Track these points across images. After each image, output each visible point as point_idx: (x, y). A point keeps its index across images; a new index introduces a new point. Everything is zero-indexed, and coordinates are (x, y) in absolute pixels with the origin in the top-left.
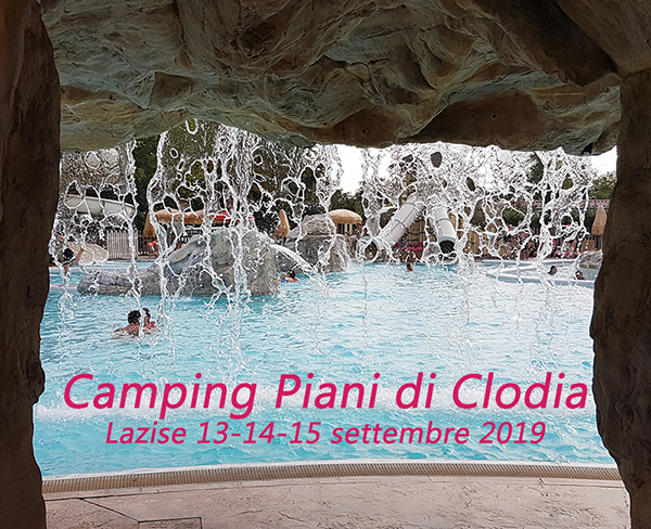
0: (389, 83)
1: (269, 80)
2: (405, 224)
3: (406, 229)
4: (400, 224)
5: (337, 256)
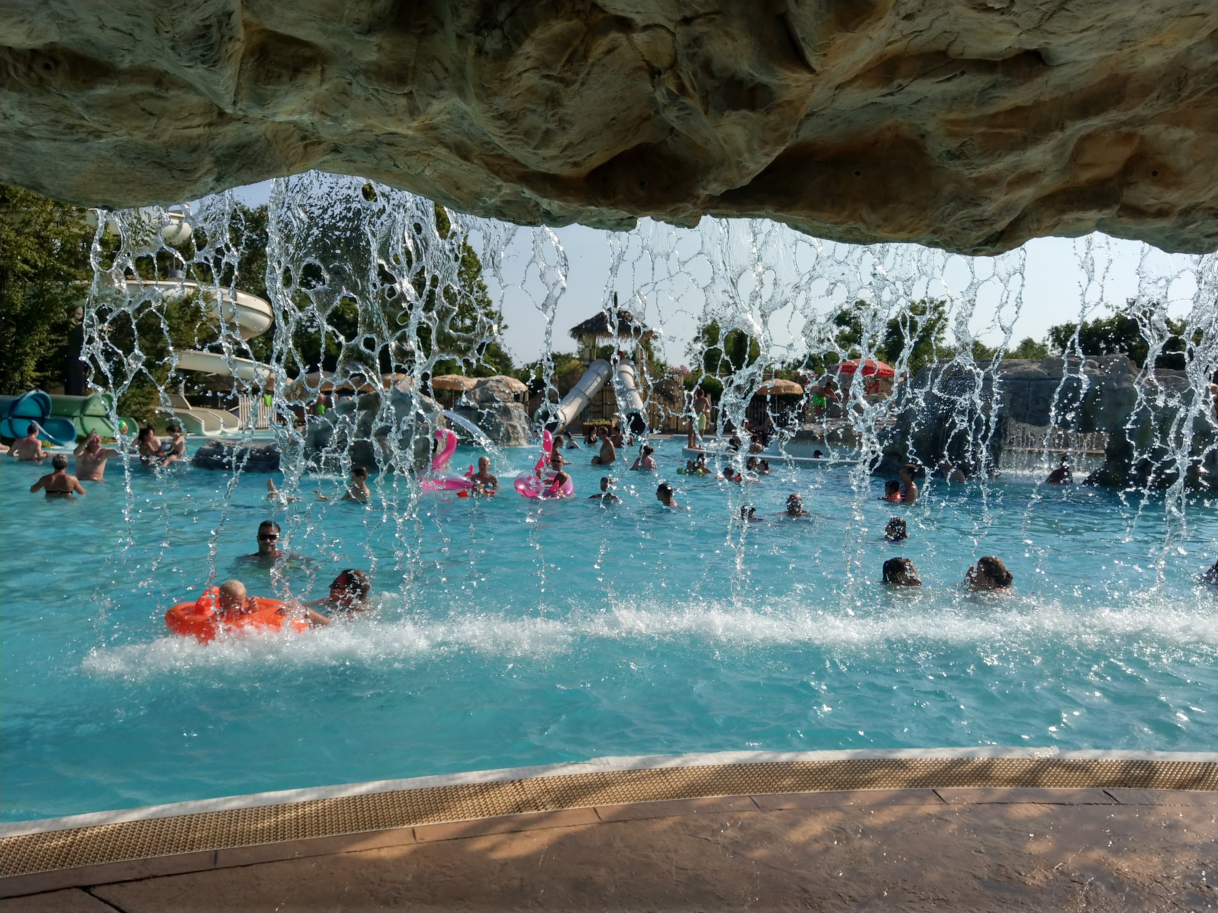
0: (716, 66)
1: (480, 51)
2: (587, 393)
3: (589, 399)
4: (581, 393)
5: (514, 427)
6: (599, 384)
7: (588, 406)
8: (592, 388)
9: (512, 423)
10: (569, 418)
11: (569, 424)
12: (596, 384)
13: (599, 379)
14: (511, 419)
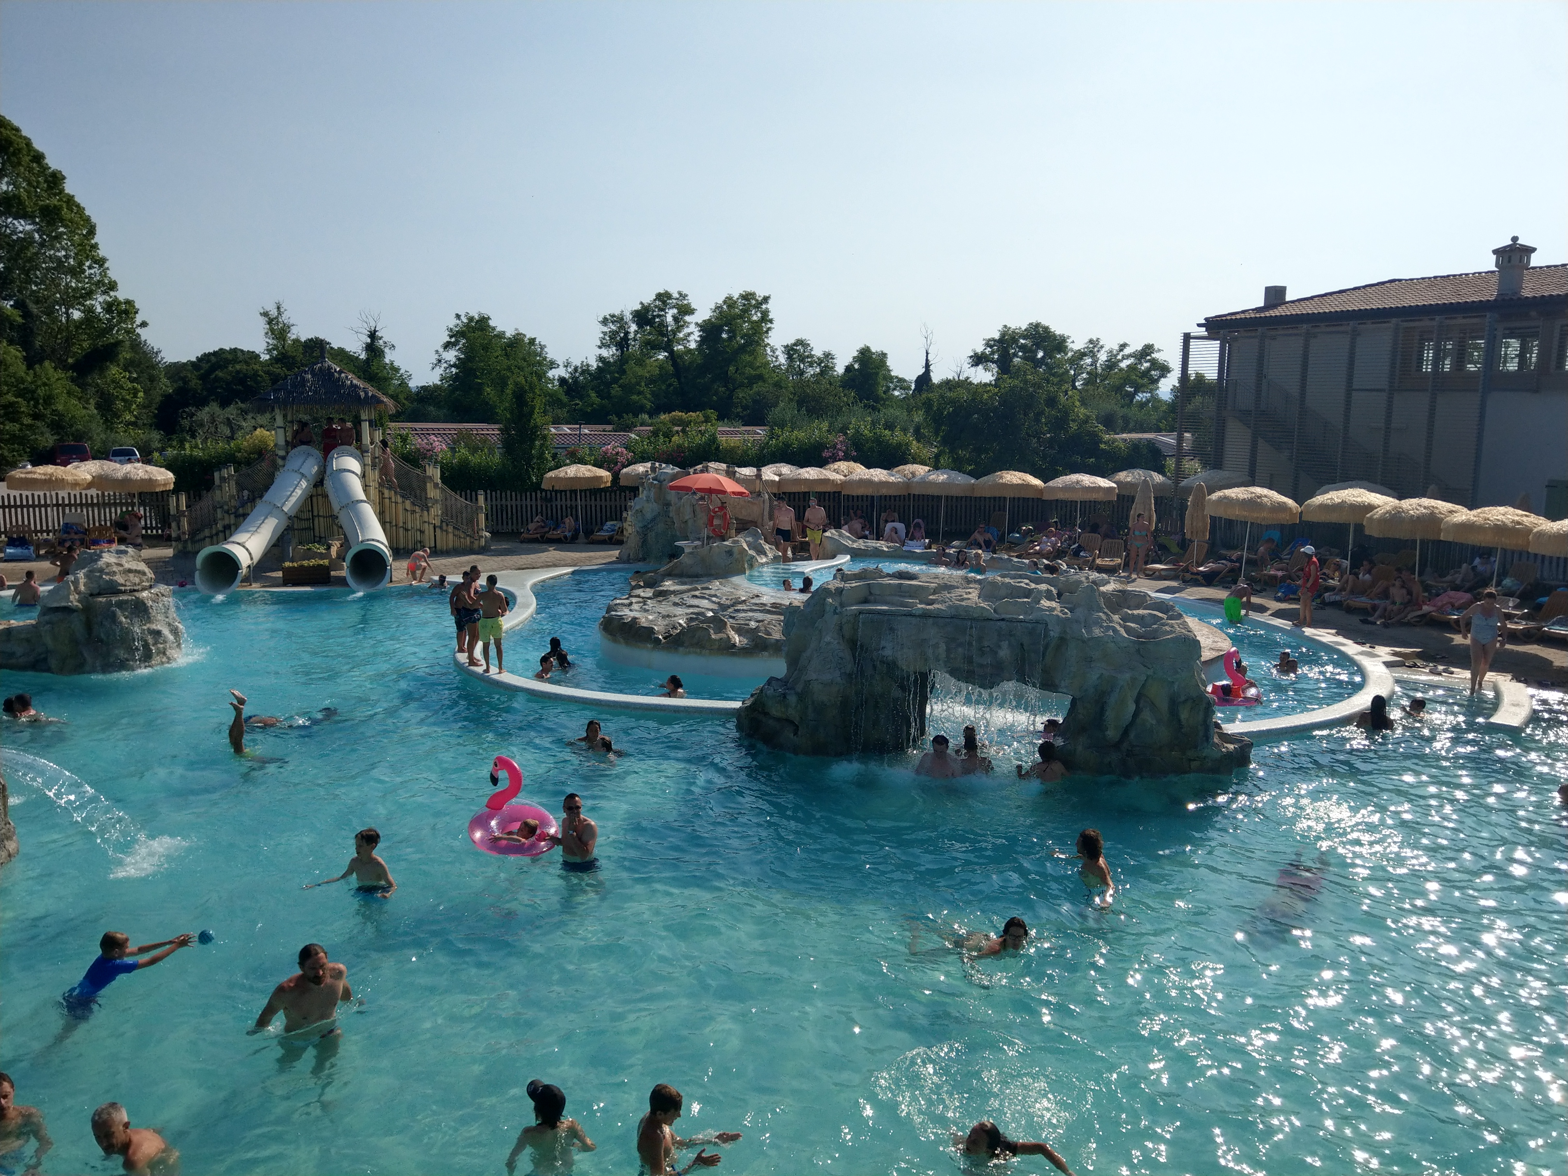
2: (286, 509)
3: (290, 518)
4: (277, 509)
5: (158, 633)
6: (304, 490)
7: (288, 529)
8: (293, 500)
9: (154, 627)
10: (257, 552)
11: (260, 561)
12: (299, 492)
13: (304, 484)
14: (149, 620)
